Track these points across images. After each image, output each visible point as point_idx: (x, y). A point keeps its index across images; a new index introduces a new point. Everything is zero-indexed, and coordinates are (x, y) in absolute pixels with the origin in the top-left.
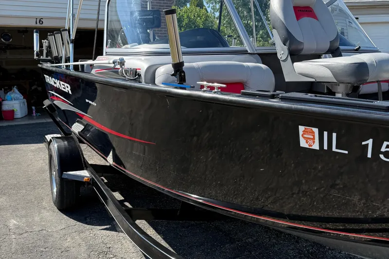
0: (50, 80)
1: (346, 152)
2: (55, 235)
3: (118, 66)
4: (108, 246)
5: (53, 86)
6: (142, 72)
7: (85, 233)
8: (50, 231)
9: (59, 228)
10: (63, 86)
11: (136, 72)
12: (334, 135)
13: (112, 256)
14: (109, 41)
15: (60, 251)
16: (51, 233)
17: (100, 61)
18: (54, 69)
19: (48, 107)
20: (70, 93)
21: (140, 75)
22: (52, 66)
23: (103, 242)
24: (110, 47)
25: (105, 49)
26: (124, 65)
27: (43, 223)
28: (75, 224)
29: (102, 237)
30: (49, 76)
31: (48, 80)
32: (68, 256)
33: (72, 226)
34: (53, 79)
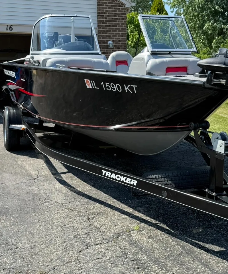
0: (7, 72)
1: (98, 88)
2: (11, 187)
3: (31, 60)
4: (47, 195)
5: (8, 75)
6: (41, 62)
7: (32, 187)
8: (7, 184)
9: (14, 183)
10: (12, 74)
11: (39, 62)
12: (94, 81)
13: (49, 200)
14: (33, 47)
15: (13, 196)
16: (8, 186)
17: (28, 57)
18: (10, 64)
19: (5, 90)
20: (15, 77)
21: (40, 63)
22: (8, 63)
23: (44, 193)
24: (33, 51)
25: (31, 52)
26: (33, 59)
27: (3, 180)
28: (26, 182)
29: (44, 190)
30: (6, 70)
31: (6, 72)
32: (18, 198)
33: (23, 182)
34: (8, 71)
